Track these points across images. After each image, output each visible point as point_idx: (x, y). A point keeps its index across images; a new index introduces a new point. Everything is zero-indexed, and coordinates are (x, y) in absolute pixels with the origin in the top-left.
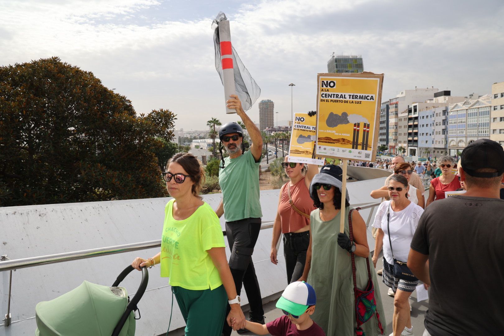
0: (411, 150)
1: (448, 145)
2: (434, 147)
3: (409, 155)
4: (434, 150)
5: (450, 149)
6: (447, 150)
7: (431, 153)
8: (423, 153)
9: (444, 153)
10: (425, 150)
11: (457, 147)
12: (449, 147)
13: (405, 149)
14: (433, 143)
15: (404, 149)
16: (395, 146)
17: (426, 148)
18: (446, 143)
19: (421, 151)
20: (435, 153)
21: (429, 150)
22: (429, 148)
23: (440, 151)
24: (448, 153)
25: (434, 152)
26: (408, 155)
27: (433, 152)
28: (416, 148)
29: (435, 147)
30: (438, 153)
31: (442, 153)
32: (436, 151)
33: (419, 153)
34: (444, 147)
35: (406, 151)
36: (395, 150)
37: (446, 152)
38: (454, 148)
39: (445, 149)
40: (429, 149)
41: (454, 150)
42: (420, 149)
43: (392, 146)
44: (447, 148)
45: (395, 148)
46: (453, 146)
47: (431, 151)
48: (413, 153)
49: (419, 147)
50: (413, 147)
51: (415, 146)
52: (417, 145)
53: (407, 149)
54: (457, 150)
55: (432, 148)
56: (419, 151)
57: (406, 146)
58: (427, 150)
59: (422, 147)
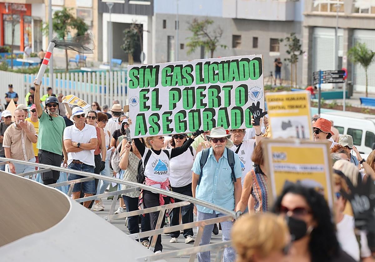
0: (118, 27)
1: (303, 8)
2: (234, 16)
3: (105, 59)
4: (238, 33)
5: (312, 29)
6: (300, 32)
7: (218, 47)
8: (182, 46)
9: (284, 47)
10: (191, 34)
11: (347, 17)
12: (308, 16)
13: (87, 22)
15: (81, 27)
16: (29, 6)
17: (195, 21)
19: (169, 38)
21: (212, 35)
22: (208, 21)
23: (264, 37)
24: (305, 48)
25: (236, 39)
26: (101, 59)
27: (229, 41)
28: (142, 19)
29: (240, 16)
30: (255, 49)
31: (272, 49)
32: (247, 37)
33: (157, 45)
34: (283, 18)
35: (93, 33)
36: (31, 28)
37: (296, 45)
38: (333, 23)
39: (290, 24)
40: (210, 29)
41: (334, 34)
42: (165, 27)
43: (11, 5)
44: (300, 23)
45: (30, 15)
46: (328, 13)
47: (216, 38)
48: (125, 50)
49: (157, 14)
50: (130, 13)
51: (136, 5)
52: (148, 3)
53: (96, 23)
54: (347, 32)
55: (226, 19)
56: (158, 38)
57: (92, 8)
58: (196, 33)
59: (175, 12)
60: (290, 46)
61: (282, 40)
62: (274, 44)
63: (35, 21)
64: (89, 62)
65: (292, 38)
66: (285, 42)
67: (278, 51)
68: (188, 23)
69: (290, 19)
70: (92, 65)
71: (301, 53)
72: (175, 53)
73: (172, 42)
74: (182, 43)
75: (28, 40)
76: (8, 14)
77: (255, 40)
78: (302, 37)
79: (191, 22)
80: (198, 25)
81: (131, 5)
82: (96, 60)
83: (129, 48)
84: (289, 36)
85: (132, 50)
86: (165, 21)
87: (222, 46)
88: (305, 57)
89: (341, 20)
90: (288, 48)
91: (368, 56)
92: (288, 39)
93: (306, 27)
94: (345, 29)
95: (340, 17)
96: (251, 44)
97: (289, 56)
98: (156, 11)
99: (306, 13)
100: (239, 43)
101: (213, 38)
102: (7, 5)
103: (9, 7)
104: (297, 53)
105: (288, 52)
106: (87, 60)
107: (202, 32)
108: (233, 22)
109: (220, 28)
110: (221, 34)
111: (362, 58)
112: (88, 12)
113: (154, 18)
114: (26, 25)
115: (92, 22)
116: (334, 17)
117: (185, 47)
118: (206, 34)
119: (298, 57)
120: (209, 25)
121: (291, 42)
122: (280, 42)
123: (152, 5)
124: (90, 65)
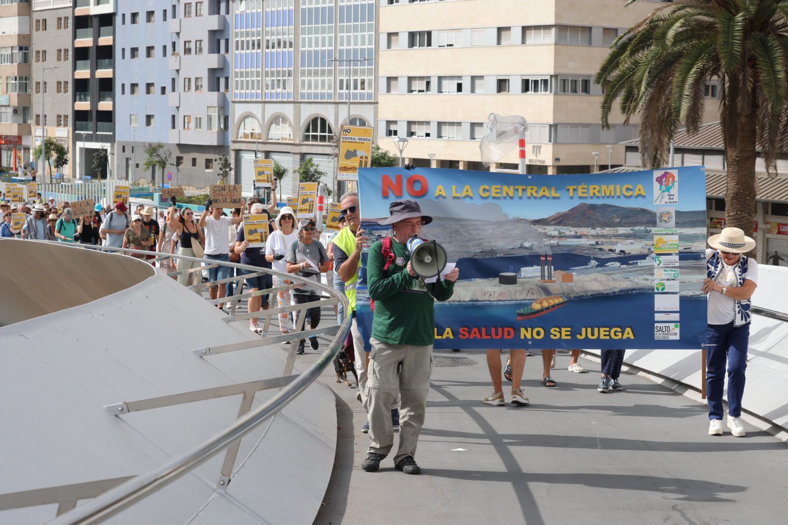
0: (88, 152)
1: (231, 136)
2: (178, 142)
3: (78, 176)
4: (180, 155)
5: (238, 152)
6: (228, 154)
7: (168, 166)
8: (137, 165)
9: (217, 166)
10: (147, 156)
11: (264, 143)
12: (234, 142)
13: (65, 147)
14: (174, 127)
15: (61, 152)
16: (19, 138)
17: (150, 145)
18: (222, 126)
19: (127, 159)
20: (180, 167)
21: (163, 156)
22: (160, 146)
23: (201, 158)
24: (233, 166)
25: (179, 160)
26: (74, 176)
27: (174, 162)
28: (107, 146)
29: (182, 142)
30: (193, 167)
31: (207, 167)
32: (187, 158)
33: (118, 165)
34: (215, 143)
35: (69, 156)
36: (21, 154)
37: (226, 164)
38: (254, 147)
39: (221, 148)
40: (161, 152)
41: (254, 155)
42: (124, 151)
43: (6, 136)
44: (228, 147)
45: (21, 144)
46: (250, 140)
47: (166, 158)
48: (95, 168)
49: (118, 141)
50: (97, 141)
51: (102, 135)
52: (111, 133)
53: (71, 149)
54: (263, 154)
55: (171, 144)
56: (118, 159)
57: (68, 138)
58: (151, 155)
59: (132, 140)
60: (222, 164)
61: (216, 160)
62: (208, 163)
63: (25, 149)
64: (66, 178)
65: (223, 158)
66: (218, 161)
67: (212, 168)
68: (145, 147)
69: (221, 144)
70: (69, 181)
71: (231, 169)
72: (132, 171)
73: (130, 162)
74: (137, 163)
75: (19, 163)
76: (4, 144)
77: (194, 160)
78: (230, 158)
79: (147, 146)
80: (152, 148)
81: (98, 135)
82: (71, 177)
83: (98, 167)
84: (221, 157)
85: (100, 169)
86: (124, 147)
87: (171, 164)
88: (233, 173)
89: (259, 145)
90: (220, 166)
91: (281, 171)
92: (221, 159)
93: (232, 150)
94: (262, 152)
95: (259, 143)
96: (191, 163)
97: (221, 172)
98: (117, 139)
99: (233, 140)
100: (182, 163)
101: (163, 159)
102: (3, 137)
103: (5, 138)
104: (227, 170)
105: (221, 169)
106: (64, 177)
107: (155, 154)
108: (176, 147)
109: (169, 151)
110: (170, 155)
111: (277, 173)
112: (65, 141)
113: (115, 144)
114: (18, 152)
115: (68, 148)
116: (254, 142)
117: (140, 166)
118: (158, 155)
119: (229, 172)
120: (161, 149)
121: (223, 162)
122: (214, 161)
123: (114, 135)
124: (67, 181)
